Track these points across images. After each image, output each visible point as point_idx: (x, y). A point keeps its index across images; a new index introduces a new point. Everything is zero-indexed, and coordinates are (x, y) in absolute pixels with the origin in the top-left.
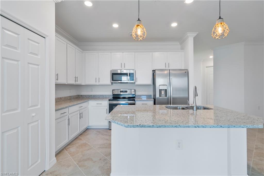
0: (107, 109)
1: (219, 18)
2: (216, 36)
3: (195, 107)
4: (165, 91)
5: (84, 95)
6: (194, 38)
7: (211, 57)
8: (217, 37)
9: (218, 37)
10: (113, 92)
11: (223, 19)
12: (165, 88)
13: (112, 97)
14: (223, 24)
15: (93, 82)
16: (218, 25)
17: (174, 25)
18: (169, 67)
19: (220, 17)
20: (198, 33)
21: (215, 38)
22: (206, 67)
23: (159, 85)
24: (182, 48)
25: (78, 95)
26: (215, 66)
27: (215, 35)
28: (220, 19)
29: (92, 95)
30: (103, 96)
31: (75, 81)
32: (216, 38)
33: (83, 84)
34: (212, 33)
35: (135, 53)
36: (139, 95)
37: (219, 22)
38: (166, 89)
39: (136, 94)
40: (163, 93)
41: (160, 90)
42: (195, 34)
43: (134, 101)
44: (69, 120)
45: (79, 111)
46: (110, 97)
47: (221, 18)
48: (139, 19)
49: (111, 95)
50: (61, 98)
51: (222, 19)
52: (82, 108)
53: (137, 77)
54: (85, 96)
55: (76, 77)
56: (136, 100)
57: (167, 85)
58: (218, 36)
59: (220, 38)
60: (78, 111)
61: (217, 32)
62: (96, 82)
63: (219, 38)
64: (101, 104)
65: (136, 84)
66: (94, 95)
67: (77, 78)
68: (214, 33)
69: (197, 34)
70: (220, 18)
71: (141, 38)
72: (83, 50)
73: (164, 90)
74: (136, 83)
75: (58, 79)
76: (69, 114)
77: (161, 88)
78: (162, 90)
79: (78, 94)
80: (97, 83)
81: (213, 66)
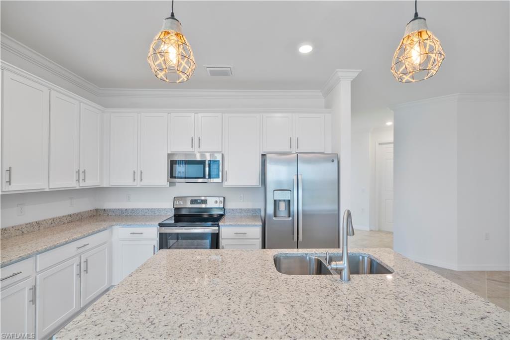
0: (154, 247)
1: (413, 18)
2: (405, 74)
3: (346, 270)
4: (287, 203)
5: (110, 209)
6: (352, 82)
7: (390, 123)
8: (406, 78)
9: (410, 77)
10: (175, 202)
11: (425, 19)
12: (286, 196)
13: (173, 214)
14: (425, 36)
15: (127, 182)
16: (410, 38)
17: (306, 49)
18: (298, 148)
19: (416, 14)
20: (361, 70)
21: (401, 78)
22: (380, 144)
23: (274, 191)
24: (328, 106)
25: (97, 210)
26: (397, 142)
27: (401, 70)
28: (417, 21)
29: (129, 209)
30: (152, 212)
31: (78, 180)
32: (404, 81)
33: (105, 186)
34: (393, 64)
35: (223, 115)
36: (233, 210)
37: (413, 30)
38: (289, 199)
39: (226, 208)
40: (282, 206)
41: (275, 201)
42: (354, 74)
43: (217, 228)
44: (34, 289)
45: (77, 258)
46: (168, 214)
47: (419, 16)
48: (173, 15)
49: (171, 209)
50: (38, 223)
51: (422, 20)
52: (87, 248)
53: (226, 169)
54: (113, 211)
55: (81, 170)
56: (222, 225)
57: (290, 191)
58: (411, 74)
59: (414, 81)
60: (74, 257)
61: (408, 60)
62: (134, 180)
63: (411, 80)
64: (142, 233)
65: (224, 186)
66: (133, 210)
67: (84, 172)
68: (399, 63)
69: (359, 74)
70: (416, 16)
71: (184, 77)
72: (106, 106)
73: (284, 200)
74: (226, 184)
75: (9, 182)
76: (37, 272)
77: (279, 196)
78: (280, 200)
79: (97, 208)
80: (138, 184)
81: (393, 141)
